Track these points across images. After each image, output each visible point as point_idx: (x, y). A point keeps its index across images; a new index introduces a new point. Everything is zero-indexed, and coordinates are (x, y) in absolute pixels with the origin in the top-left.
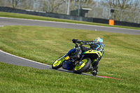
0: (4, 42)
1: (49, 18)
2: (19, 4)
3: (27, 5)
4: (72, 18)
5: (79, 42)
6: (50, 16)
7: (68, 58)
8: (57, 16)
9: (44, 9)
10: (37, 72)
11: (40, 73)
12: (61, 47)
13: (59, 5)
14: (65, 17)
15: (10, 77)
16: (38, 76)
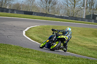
0: (39, 37)
1: (71, 20)
2: (50, 11)
3: (56, 11)
4: (87, 20)
5: (55, 31)
6: (72, 19)
7: (48, 41)
8: (76, 19)
9: (67, 14)
10: (62, 57)
11: (64, 58)
12: (79, 40)
13: (78, 11)
14: (82, 19)
15: (43, 60)
16: (63, 60)
